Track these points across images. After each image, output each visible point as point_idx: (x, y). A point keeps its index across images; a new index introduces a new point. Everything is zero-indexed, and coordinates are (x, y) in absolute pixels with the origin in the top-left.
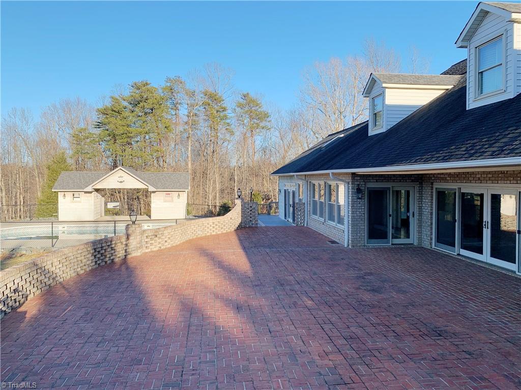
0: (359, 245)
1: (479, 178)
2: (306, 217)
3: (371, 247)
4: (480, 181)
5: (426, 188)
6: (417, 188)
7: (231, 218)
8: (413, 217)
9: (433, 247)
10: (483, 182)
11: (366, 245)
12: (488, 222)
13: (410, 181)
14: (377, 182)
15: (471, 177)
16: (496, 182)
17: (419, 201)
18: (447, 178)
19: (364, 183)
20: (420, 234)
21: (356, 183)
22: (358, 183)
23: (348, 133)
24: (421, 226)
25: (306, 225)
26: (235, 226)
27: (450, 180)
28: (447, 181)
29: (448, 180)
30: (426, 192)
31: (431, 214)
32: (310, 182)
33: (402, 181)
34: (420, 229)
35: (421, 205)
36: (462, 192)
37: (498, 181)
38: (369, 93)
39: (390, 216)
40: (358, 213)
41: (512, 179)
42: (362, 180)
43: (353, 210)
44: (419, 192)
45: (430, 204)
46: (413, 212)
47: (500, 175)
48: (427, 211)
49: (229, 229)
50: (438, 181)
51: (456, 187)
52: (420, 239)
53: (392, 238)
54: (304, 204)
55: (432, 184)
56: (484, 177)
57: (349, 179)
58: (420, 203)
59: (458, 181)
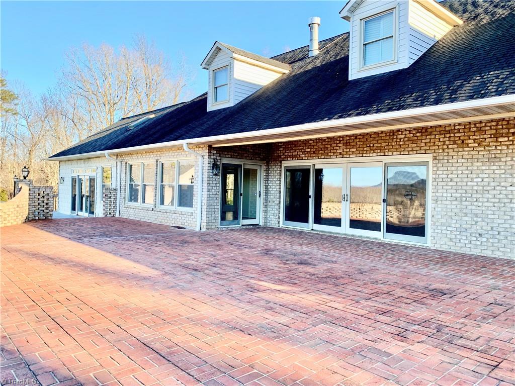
0: (213, 227)
1: (340, 153)
2: (118, 206)
3: (224, 229)
4: (341, 156)
5: (273, 167)
6: (264, 167)
7: (18, 206)
8: (260, 196)
9: (281, 225)
10: (345, 156)
11: (219, 227)
12: (347, 195)
13: (259, 159)
14: (231, 157)
15: (331, 152)
16: (361, 155)
17: (266, 181)
18: (301, 156)
19: (219, 158)
20: (266, 214)
21: (212, 157)
22: (214, 157)
23: (160, 114)
24: (267, 205)
25: (117, 216)
26: (22, 217)
27: (305, 157)
28: (300, 158)
29: (302, 157)
30: (273, 171)
31: (280, 192)
32: (126, 163)
33: (253, 158)
34: (266, 209)
35: (267, 184)
36: (316, 168)
37: (363, 154)
38: (209, 65)
39: (241, 195)
40: (213, 191)
41: (379, 151)
42: (218, 155)
43: (210, 188)
44: (266, 171)
45: (278, 182)
46: (260, 192)
47: (365, 149)
48: (275, 190)
49: (15, 220)
50: (289, 159)
51: (311, 164)
52: (266, 219)
53: (242, 219)
54: (116, 190)
55: (281, 163)
56: (347, 152)
57: (205, 152)
58: (267, 182)
59: (314, 158)
